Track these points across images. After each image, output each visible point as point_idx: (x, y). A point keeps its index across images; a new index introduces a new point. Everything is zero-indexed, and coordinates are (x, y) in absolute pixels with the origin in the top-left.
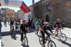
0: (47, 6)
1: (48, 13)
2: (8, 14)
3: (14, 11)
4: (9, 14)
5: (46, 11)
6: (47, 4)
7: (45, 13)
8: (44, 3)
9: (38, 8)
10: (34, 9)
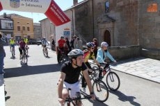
0: (107, 10)
1: (109, 26)
2: (19, 28)
3: (32, 20)
4: (21, 28)
5: (104, 22)
6: (107, 5)
7: (101, 26)
8: (99, 3)
9: (86, 15)
10: (78, 16)
